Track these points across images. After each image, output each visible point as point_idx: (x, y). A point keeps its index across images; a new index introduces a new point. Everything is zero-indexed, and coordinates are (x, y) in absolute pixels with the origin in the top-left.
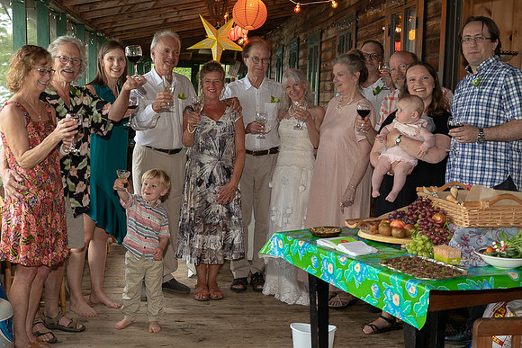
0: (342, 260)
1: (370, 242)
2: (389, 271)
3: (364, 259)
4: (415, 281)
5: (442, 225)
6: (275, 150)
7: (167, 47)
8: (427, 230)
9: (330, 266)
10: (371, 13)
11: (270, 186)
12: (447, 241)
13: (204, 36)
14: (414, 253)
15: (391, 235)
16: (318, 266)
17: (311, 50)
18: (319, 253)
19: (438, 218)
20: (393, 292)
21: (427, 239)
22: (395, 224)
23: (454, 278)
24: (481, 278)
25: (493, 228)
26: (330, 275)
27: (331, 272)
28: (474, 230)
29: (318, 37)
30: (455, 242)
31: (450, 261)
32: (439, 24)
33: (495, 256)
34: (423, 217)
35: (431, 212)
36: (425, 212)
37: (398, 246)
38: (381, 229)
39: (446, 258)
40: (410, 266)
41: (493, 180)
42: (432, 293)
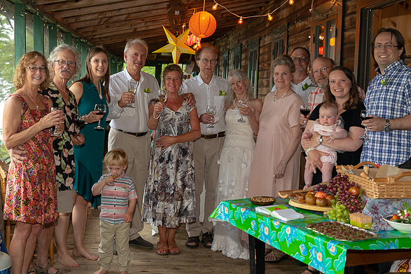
0: (276, 224)
1: (299, 210)
2: (314, 234)
3: (293, 224)
4: (334, 242)
5: (356, 197)
6: (222, 134)
7: (136, 51)
8: (345, 200)
9: (266, 228)
10: (300, 24)
11: (219, 163)
12: (360, 210)
13: (166, 42)
14: (334, 219)
15: (315, 204)
16: (257, 229)
17: (251, 53)
18: (257, 218)
19: (354, 191)
20: (317, 251)
21: (344, 207)
22: (318, 195)
23: (367, 240)
24: (388, 240)
25: (398, 200)
26: (266, 236)
27: (267, 234)
28: (382, 201)
29: (257, 43)
30: (367, 211)
31: (363, 225)
32: (354, 34)
33: (400, 222)
34: (342, 190)
35: (347, 186)
36: (343, 186)
37: (321, 213)
38: (307, 199)
39: (360, 223)
40: (331, 230)
41: (398, 160)
42: (349, 252)
